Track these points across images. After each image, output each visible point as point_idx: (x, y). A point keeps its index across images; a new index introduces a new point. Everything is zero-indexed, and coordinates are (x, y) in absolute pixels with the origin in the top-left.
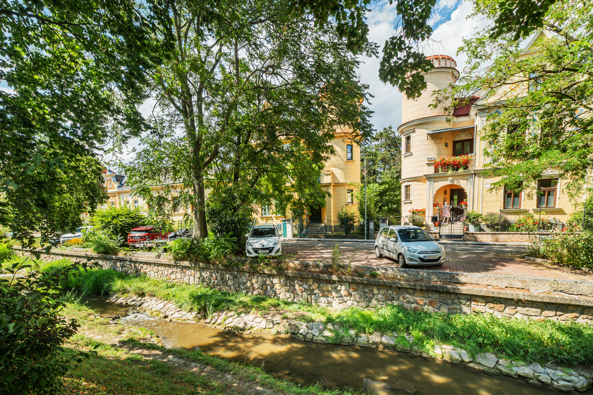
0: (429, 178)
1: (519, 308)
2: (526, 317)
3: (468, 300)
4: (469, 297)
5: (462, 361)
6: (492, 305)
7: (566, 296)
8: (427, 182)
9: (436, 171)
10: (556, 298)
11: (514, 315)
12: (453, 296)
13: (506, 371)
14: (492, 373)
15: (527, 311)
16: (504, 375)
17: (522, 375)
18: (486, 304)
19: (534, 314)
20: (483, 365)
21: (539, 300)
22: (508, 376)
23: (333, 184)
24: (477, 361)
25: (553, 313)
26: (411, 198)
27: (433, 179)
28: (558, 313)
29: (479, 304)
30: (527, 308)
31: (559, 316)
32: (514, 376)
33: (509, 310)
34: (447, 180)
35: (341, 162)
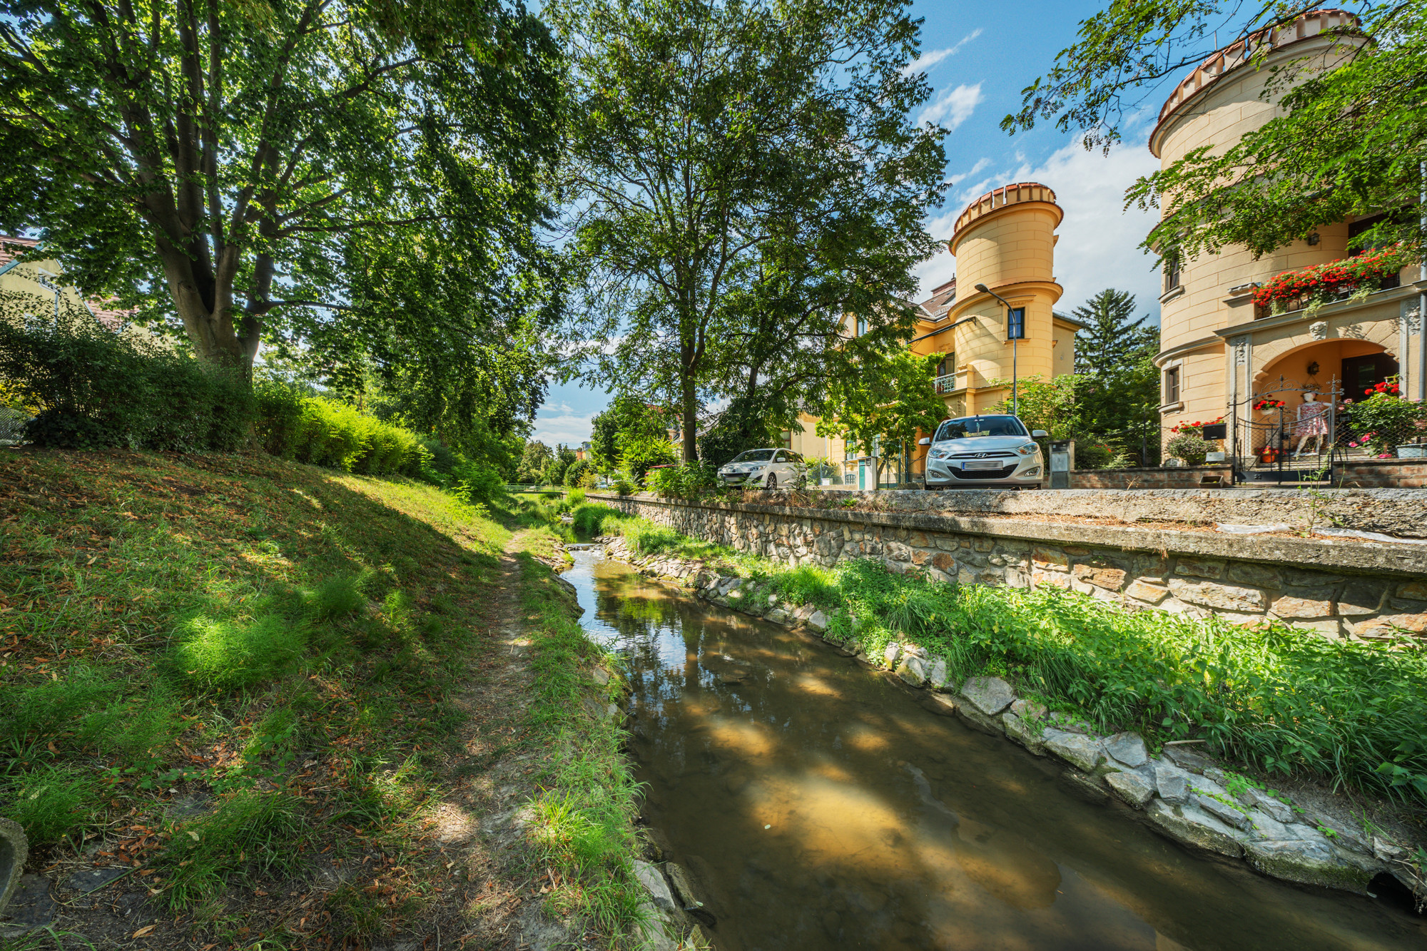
0: (1235, 336)
1: (1175, 584)
2: (1203, 611)
3: (1026, 555)
4: (1025, 547)
5: (928, 683)
6: (1086, 570)
7: (1378, 540)
8: (1230, 350)
9: (1262, 311)
10: (1319, 548)
11: (1158, 603)
12: (987, 545)
13: (1018, 730)
14: (980, 725)
15: (1204, 592)
16: (1007, 739)
17: (1058, 752)
18: (1071, 569)
19: (1234, 605)
20: (972, 704)
21: (1245, 555)
22: (1017, 743)
23: (973, 391)
24: (964, 692)
25: (1323, 607)
26: (1183, 397)
27: (1248, 338)
28: (1345, 609)
29: (1052, 566)
30: (1204, 585)
31: (1354, 619)
32: (1030, 748)
33: (1142, 588)
34: (1307, 332)
35: (994, 347)
